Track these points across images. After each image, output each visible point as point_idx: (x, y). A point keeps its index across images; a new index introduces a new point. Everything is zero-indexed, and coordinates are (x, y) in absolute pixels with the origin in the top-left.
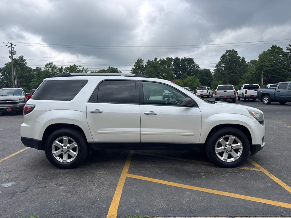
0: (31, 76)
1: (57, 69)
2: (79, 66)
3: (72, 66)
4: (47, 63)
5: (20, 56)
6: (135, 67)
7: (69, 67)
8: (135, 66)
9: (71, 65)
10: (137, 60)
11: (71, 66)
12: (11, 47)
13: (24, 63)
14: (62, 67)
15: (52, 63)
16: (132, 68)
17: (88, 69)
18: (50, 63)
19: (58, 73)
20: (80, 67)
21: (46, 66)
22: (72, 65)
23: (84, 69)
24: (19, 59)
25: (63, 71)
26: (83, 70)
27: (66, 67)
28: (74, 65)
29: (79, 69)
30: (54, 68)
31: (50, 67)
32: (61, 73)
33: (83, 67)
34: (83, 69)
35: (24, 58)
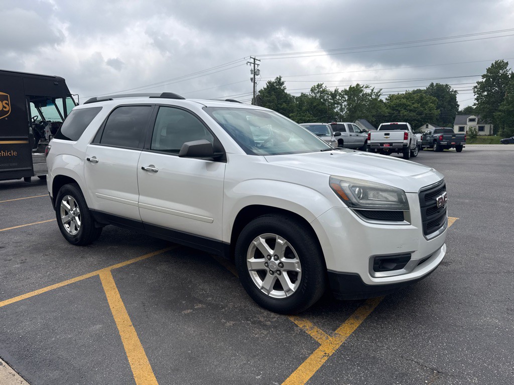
0: (290, 108)
1: (328, 94)
2: (364, 87)
3: (354, 87)
4: (314, 86)
5: (277, 78)
6: (484, 80)
7: (348, 89)
8: (484, 76)
9: (352, 86)
10: (492, 64)
11: (350, 88)
12: (254, 64)
13: (282, 88)
14: (335, 91)
15: (322, 85)
16: (478, 83)
17: (381, 89)
18: (319, 84)
19: (330, 100)
20: (366, 87)
21: (312, 90)
22: (354, 85)
23: (374, 91)
24: (276, 82)
25: (338, 97)
26: (371, 93)
27: (343, 89)
28: (358, 85)
29: (365, 92)
30: (324, 92)
31: (318, 92)
32: (334, 100)
33: (371, 88)
34: (372, 90)
35: (282, 80)
